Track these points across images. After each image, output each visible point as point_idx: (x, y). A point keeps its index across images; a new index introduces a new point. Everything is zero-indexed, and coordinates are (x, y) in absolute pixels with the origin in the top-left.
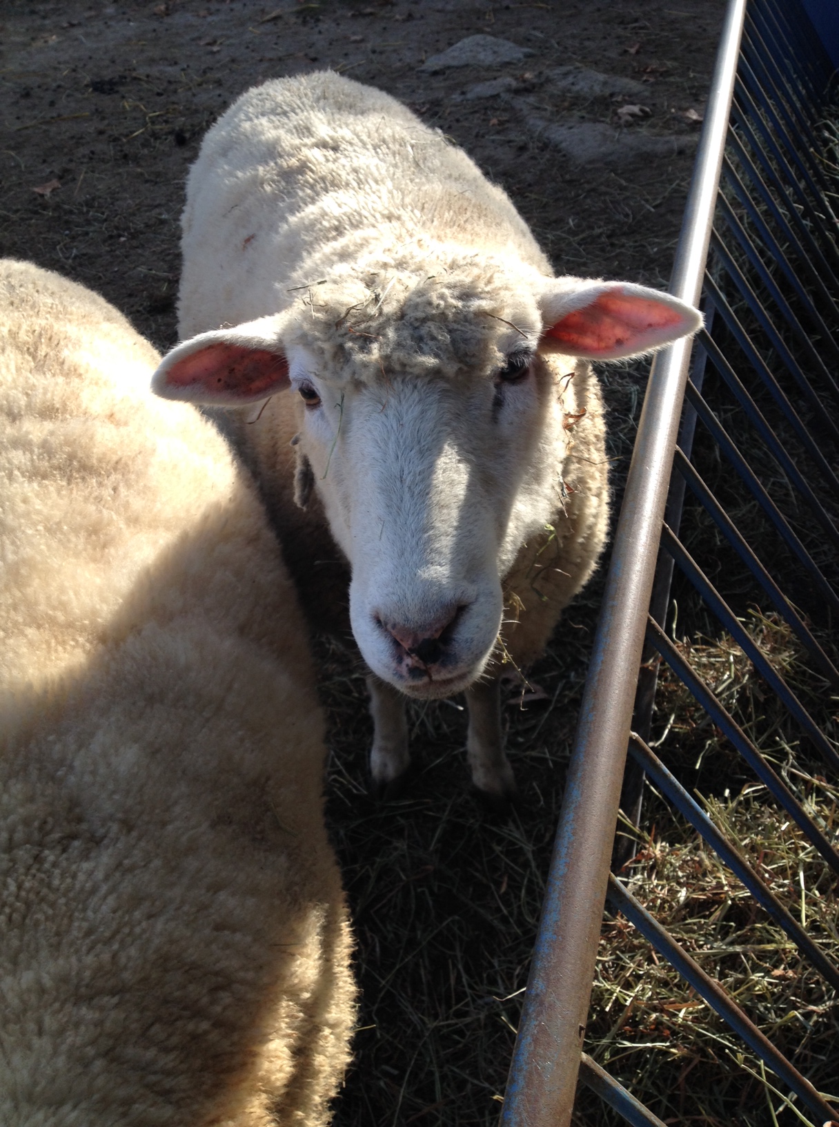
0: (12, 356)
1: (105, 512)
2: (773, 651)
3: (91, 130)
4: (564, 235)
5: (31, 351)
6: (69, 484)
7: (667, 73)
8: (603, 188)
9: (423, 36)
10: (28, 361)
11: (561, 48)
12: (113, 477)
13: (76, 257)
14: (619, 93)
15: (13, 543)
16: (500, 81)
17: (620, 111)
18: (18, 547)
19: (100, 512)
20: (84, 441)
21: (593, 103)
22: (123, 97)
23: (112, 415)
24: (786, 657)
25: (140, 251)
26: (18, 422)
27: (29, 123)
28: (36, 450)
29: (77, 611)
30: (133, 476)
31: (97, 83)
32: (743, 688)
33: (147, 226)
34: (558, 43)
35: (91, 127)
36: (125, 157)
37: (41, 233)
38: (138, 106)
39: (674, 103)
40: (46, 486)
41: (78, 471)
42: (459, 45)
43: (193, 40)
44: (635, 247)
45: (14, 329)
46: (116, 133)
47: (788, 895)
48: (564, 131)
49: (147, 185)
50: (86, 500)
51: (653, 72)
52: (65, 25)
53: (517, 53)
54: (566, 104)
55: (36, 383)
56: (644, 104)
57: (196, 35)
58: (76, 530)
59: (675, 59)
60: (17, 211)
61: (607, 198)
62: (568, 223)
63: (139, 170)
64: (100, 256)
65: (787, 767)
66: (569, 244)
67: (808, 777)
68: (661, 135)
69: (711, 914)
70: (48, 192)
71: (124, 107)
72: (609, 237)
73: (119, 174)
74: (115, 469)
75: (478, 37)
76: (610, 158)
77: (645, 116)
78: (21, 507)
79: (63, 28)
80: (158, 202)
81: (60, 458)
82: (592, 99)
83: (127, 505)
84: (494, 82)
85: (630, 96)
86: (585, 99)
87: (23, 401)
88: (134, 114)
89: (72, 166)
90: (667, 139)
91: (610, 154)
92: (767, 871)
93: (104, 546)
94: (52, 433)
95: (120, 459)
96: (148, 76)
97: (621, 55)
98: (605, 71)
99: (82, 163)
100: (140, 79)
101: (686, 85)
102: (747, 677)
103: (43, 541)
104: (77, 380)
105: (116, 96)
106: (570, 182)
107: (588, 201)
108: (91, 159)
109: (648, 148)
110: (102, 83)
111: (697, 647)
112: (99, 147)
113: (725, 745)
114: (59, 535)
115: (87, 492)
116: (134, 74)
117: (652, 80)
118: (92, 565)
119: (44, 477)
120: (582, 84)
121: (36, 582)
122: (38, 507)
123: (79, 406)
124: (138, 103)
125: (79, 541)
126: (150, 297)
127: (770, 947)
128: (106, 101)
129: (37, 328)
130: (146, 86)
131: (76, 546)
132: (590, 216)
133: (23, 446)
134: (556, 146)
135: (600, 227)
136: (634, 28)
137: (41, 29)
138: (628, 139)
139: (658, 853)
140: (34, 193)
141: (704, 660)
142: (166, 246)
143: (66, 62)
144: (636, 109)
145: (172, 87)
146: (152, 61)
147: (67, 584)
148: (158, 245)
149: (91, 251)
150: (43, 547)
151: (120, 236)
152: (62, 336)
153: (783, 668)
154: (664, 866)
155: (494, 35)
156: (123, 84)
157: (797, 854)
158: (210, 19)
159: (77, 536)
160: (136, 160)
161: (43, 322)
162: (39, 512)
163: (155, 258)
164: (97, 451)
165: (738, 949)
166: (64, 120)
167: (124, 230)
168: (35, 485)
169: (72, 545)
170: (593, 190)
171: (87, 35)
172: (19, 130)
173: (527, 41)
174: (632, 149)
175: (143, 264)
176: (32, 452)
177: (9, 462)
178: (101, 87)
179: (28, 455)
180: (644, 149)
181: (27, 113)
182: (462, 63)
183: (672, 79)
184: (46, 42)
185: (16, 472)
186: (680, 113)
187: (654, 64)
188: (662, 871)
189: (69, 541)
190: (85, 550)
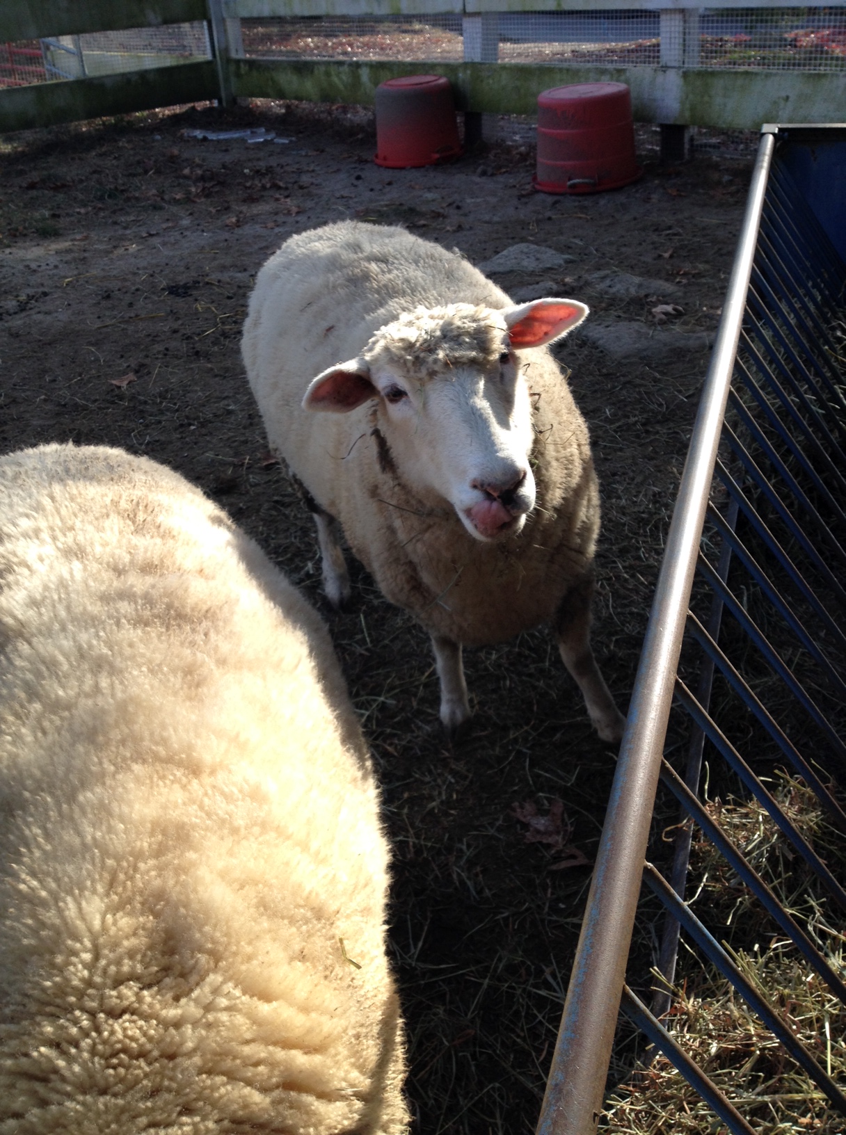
0: (116, 520)
1: (199, 655)
2: (801, 811)
3: (166, 329)
4: (601, 423)
5: (132, 517)
6: (167, 630)
7: (699, 275)
8: (638, 381)
9: (471, 245)
10: (129, 526)
11: (599, 255)
12: (204, 624)
13: (148, 443)
14: (654, 294)
15: (122, 683)
16: (541, 284)
17: (654, 310)
18: (126, 687)
19: (195, 654)
20: (180, 592)
21: (628, 303)
22: (196, 300)
23: (201, 571)
24: (813, 817)
25: (208, 439)
26: (122, 577)
27: (108, 322)
28: (140, 601)
29: (176, 746)
30: (221, 624)
31: (173, 287)
32: (773, 847)
33: (216, 416)
34: (597, 250)
35: (166, 327)
36: (197, 353)
37: (117, 421)
38: (209, 308)
39: (706, 302)
40: (149, 633)
41: (175, 619)
42: (505, 252)
43: (261, 249)
44: (668, 434)
45: (116, 499)
46: (188, 332)
47: (816, 1046)
48: (601, 329)
49: (217, 379)
50: (182, 644)
51: (685, 274)
52: (145, 235)
53: (557, 259)
54: (603, 305)
55: (138, 544)
56: (677, 304)
57: (264, 244)
58: (174, 671)
59: (707, 262)
60: (96, 401)
61: (642, 389)
62: (605, 413)
63: (209, 365)
64: (171, 442)
65: (813, 922)
66: (606, 431)
67: (834, 932)
68: (694, 332)
69: (742, 1066)
70: (124, 384)
71: (196, 309)
72: (643, 425)
73: (192, 369)
74: (205, 617)
75: (523, 246)
76: (645, 353)
77: (679, 314)
78: (128, 651)
79: (143, 238)
80: (226, 394)
81: (160, 608)
82: (628, 299)
83: (216, 648)
84: (537, 286)
85: (664, 297)
86: (621, 300)
87: (127, 558)
88: (206, 316)
89: (147, 361)
90: (699, 335)
91: (645, 350)
92: (794, 1023)
93: (198, 685)
94: (153, 586)
95: (210, 609)
96: (219, 281)
97: (655, 259)
98: (641, 275)
99: (157, 358)
100: (212, 284)
101: (717, 286)
102: (776, 836)
103: (147, 681)
104: (171, 541)
105: (190, 299)
106: (607, 375)
107: (624, 392)
108: (165, 355)
109: (681, 343)
110: (177, 287)
111: (729, 807)
112: (173, 344)
113: (755, 904)
114: (160, 676)
115: (183, 637)
116: (207, 279)
117: (684, 281)
118: (188, 703)
119: (146, 624)
120: (618, 286)
121: (141, 719)
122: (141, 651)
123: (174, 563)
124: (209, 305)
125: (176, 681)
126: (217, 479)
127: (798, 1097)
128: (180, 304)
129: (134, 498)
130: (217, 290)
131: (174, 685)
132: (625, 406)
133: (129, 597)
134: (594, 343)
135: (635, 416)
136: (668, 235)
137: (122, 238)
138: (662, 336)
139: (690, 1006)
140: (112, 384)
141: (736, 821)
142: (232, 434)
143: (145, 268)
144: (669, 308)
145: (241, 291)
146: (223, 268)
147: (167, 721)
148: (224, 433)
149: (163, 438)
150: (147, 686)
151: (190, 425)
152: (156, 504)
153: (810, 828)
154: (697, 1020)
155: (536, 244)
156: (196, 288)
157: (823, 1006)
158: (277, 230)
159: (175, 676)
160: (207, 356)
161: (139, 493)
162: (143, 655)
163: (221, 445)
164: (191, 601)
165: (767, 1098)
166: (141, 319)
167: (194, 419)
168: (139, 632)
169: (171, 685)
170: (629, 382)
171: (164, 244)
172: (99, 328)
173: (567, 248)
174: (665, 345)
175: (211, 449)
176: (136, 603)
177: (117, 611)
178: (174, 290)
179: (133, 606)
180: (678, 344)
181: (107, 313)
182: (507, 269)
183: (703, 280)
184: (127, 249)
185: (123, 621)
186: (712, 311)
187: (687, 267)
188: (695, 1026)
189: (168, 680)
190: (182, 688)
